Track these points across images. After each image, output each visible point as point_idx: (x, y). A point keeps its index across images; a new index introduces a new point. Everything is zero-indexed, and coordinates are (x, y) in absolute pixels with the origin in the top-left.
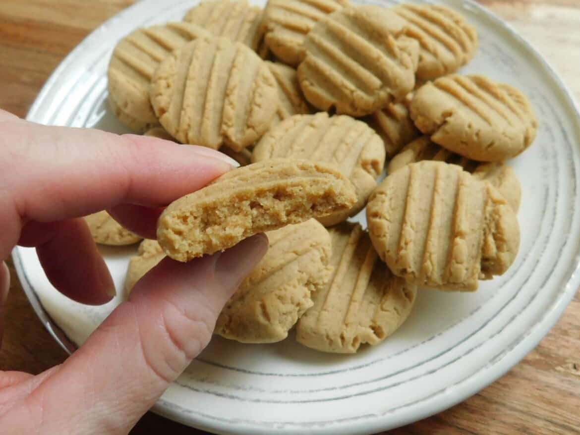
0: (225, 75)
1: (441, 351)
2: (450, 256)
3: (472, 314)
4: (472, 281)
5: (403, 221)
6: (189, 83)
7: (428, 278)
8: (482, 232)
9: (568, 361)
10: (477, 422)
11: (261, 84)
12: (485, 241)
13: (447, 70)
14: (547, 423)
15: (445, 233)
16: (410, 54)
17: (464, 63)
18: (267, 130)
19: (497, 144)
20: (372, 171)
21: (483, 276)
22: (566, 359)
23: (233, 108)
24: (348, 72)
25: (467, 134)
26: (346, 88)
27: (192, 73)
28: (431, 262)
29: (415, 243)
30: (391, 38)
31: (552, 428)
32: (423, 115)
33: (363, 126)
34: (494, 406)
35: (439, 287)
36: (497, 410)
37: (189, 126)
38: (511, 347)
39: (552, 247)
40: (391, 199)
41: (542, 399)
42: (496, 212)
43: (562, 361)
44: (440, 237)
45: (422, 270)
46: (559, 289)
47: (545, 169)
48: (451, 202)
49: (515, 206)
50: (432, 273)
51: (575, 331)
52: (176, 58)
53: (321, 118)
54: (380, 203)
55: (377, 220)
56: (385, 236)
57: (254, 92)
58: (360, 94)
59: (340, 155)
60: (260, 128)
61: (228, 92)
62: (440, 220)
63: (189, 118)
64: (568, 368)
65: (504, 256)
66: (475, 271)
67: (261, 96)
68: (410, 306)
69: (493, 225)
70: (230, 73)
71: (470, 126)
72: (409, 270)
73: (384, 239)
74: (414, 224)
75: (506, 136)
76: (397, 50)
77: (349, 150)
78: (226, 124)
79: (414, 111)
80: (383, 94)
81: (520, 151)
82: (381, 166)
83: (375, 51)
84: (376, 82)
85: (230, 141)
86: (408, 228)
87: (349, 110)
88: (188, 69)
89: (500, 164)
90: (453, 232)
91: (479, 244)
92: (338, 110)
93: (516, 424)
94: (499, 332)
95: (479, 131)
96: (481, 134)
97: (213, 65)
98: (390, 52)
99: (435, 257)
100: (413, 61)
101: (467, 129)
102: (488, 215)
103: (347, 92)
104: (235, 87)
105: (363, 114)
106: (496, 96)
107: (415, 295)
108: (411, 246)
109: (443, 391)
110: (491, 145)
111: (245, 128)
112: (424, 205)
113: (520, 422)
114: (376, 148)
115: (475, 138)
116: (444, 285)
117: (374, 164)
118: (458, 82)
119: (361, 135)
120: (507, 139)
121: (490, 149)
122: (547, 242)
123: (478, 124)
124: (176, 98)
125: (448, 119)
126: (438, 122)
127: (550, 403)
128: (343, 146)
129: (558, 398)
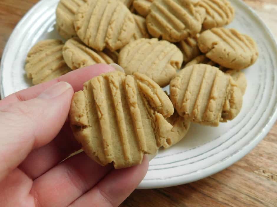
0: (110, 15)
1: (198, 154)
2: (207, 108)
3: (215, 139)
4: (216, 121)
5: (186, 90)
6: (92, 16)
7: (195, 117)
8: (224, 99)
9: (261, 169)
10: (213, 192)
11: (127, 20)
12: (225, 103)
13: (218, 25)
14: (247, 197)
15: (206, 97)
16: (200, 14)
17: (227, 24)
18: (127, 43)
19: (237, 60)
20: (175, 67)
21: (222, 119)
22: (260, 167)
23: (112, 30)
24: (170, 20)
25: (223, 53)
26: (168, 27)
27: (94, 12)
28: (197, 109)
29: (191, 100)
30: (192, 6)
31: (249, 199)
32: (203, 44)
33: (174, 46)
34: (222, 186)
35: (200, 122)
36: (223, 187)
37: (90, 36)
38: (232, 155)
39: (258, 112)
40: (182, 79)
41: (246, 185)
42: (232, 90)
43: (258, 168)
44: (203, 99)
45: (193, 113)
46: (259, 131)
47: (260, 76)
48: (211, 83)
49: (243, 91)
50: (197, 115)
51: (266, 155)
52: (88, 5)
53: (154, 40)
54: (176, 80)
55: (174, 88)
56: (177, 96)
57: (123, 24)
58: (174, 31)
59: (161, 57)
60: (124, 41)
61: (111, 22)
62: (204, 91)
63: (91, 33)
64: (260, 172)
65: (233, 111)
66: (218, 116)
67: (126, 26)
68: (186, 132)
69: (230, 96)
70: (113, 14)
71: (225, 50)
72: (186, 113)
73: (176, 97)
74: (191, 92)
75: (242, 57)
76: (194, 12)
77: (165, 56)
78: (108, 37)
79: (199, 42)
80: (185, 32)
81: (249, 65)
82: (180, 65)
83: (183, 11)
84: (182, 26)
85: (109, 46)
86: (188, 93)
87: (168, 38)
88: (93, 10)
89: (238, 71)
90: (210, 97)
91: (222, 104)
92: (163, 38)
93: (231, 195)
94: (227, 148)
95: (229, 53)
96: (230, 54)
97: (105, 10)
98: (191, 12)
99: (199, 108)
100: (201, 18)
101: (223, 51)
102: (228, 91)
103: (168, 30)
104: (114, 20)
105: (175, 41)
106: (240, 39)
107: (189, 127)
108: (189, 101)
109: (196, 171)
110: (234, 60)
111: (117, 40)
112: (198, 83)
113: (233, 194)
114: (179, 57)
115: (227, 56)
116: (203, 121)
117: (177, 64)
118: (223, 31)
119: (172, 50)
120: (242, 58)
121: (233, 62)
122: (256, 109)
123: (229, 49)
124: (85, 23)
125: (215, 46)
126: (210, 47)
127: (249, 187)
128: (163, 54)
129: (254, 185)
